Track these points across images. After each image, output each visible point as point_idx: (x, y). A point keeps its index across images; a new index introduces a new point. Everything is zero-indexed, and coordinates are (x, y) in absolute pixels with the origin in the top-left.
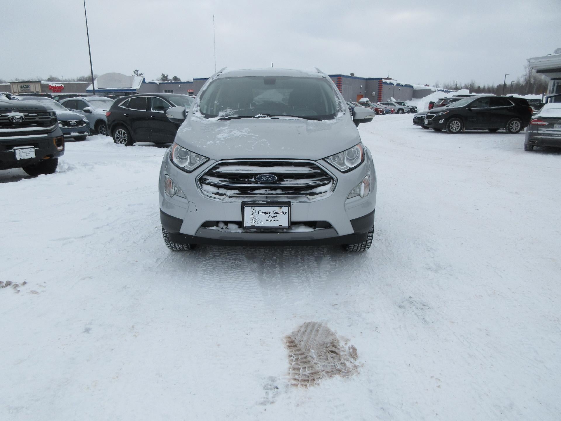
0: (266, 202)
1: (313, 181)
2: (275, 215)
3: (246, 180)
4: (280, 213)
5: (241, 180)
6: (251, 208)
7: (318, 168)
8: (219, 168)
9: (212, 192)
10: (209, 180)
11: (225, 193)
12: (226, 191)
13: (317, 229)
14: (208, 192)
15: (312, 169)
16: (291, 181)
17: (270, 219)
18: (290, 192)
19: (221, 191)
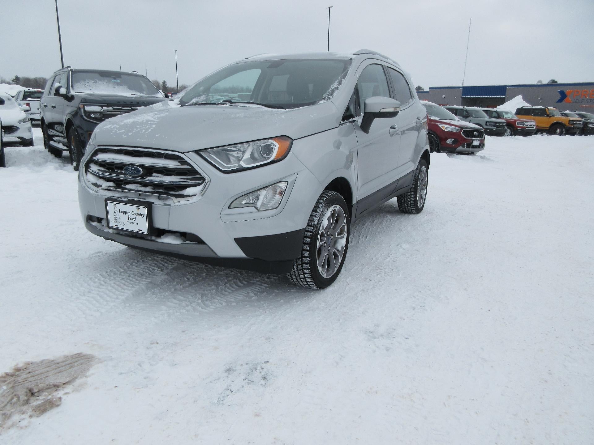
0: (127, 200)
1: (181, 179)
2: (133, 217)
3: (119, 171)
4: (138, 215)
5: (115, 170)
6: (113, 205)
7: (186, 163)
9: (92, 182)
10: (92, 169)
11: (102, 185)
12: (103, 183)
13: (187, 242)
14: (89, 182)
15: (180, 164)
17: (130, 221)
18: (161, 190)
19: (100, 182)
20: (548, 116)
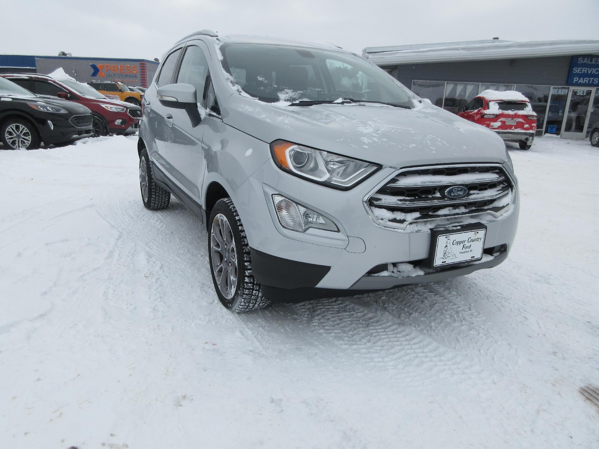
2: (469, 244)
3: (430, 196)
4: (475, 240)
5: (424, 196)
6: (446, 237)
7: (502, 173)
8: (398, 180)
9: (387, 219)
10: (383, 201)
11: (404, 219)
12: (405, 216)
13: (494, 255)
14: (382, 219)
15: (498, 176)
16: (478, 194)
17: (464, 250)
18: (474, 208)
19: (399, 216)
20: (120, 91)
